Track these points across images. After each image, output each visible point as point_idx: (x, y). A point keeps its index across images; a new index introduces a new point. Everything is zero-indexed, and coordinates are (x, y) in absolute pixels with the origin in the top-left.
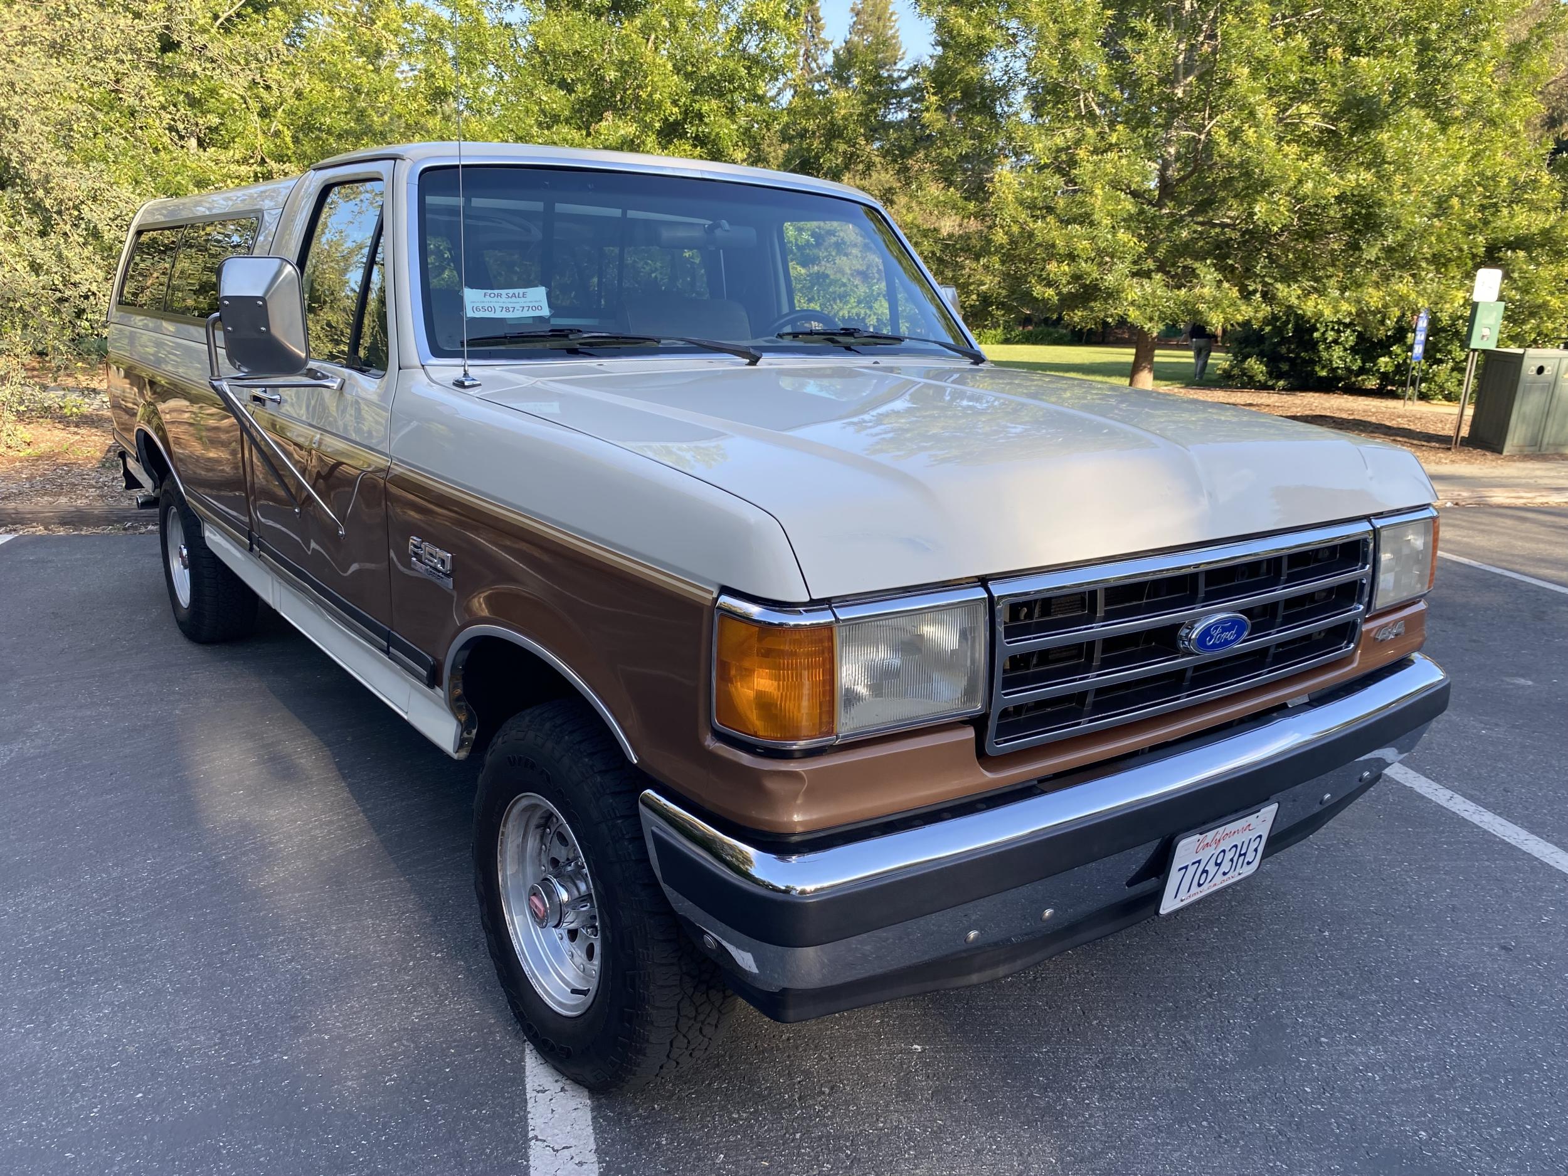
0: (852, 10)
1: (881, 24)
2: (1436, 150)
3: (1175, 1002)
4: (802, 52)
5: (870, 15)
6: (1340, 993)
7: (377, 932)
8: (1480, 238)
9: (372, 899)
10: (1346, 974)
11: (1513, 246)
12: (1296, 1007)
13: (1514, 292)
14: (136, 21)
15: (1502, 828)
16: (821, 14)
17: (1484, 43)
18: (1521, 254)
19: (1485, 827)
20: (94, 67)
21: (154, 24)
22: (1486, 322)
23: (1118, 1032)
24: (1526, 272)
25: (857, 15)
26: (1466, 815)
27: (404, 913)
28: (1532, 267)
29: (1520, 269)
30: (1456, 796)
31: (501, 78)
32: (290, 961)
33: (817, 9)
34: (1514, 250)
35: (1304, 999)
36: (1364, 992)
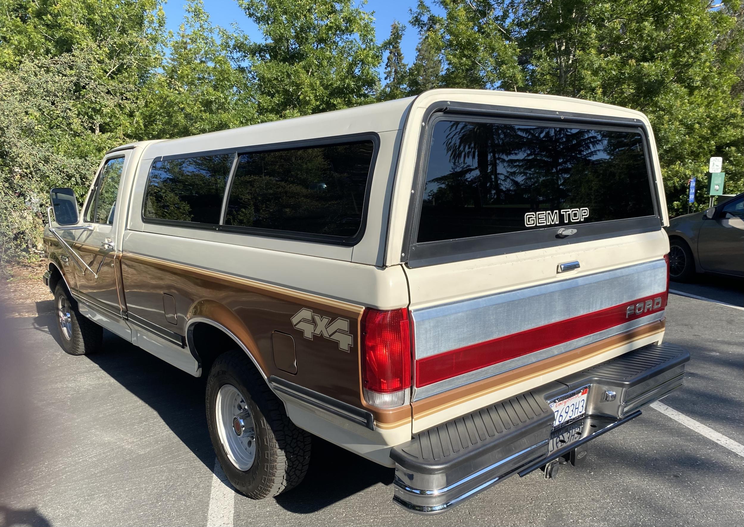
0: (417, 49)
1: (431, 55)
2: (684, 103)
3: (514, 507)
4: (393, 70)
5: (426, 51)
6: (593, 499)
7: (146, 490)
8: (712, 142)
9: (146, 476)
10: (598, 491)
11: (729, 145)
12: (571, 506)
13: (731, 167)
14: (64, 77)
15: (688, 422)
16: (402, 52)
17: (702, 54)
18: (733, 148)
19: (680, 422)
20: (44, 99)
21: (72, 78)
22: (716, 182)
23: (484, 521)
24: (736, 157)
25: (419, 51)
26: (672, 417)
27: (160, 481)
28: (739, 154)
29: (734, 156)
30: (669, 408)
31: (240, 92)
32: (105, 504)
33: (399, 50)
34: (729, 147)
35: (575, 503)
36: (604, 499)
